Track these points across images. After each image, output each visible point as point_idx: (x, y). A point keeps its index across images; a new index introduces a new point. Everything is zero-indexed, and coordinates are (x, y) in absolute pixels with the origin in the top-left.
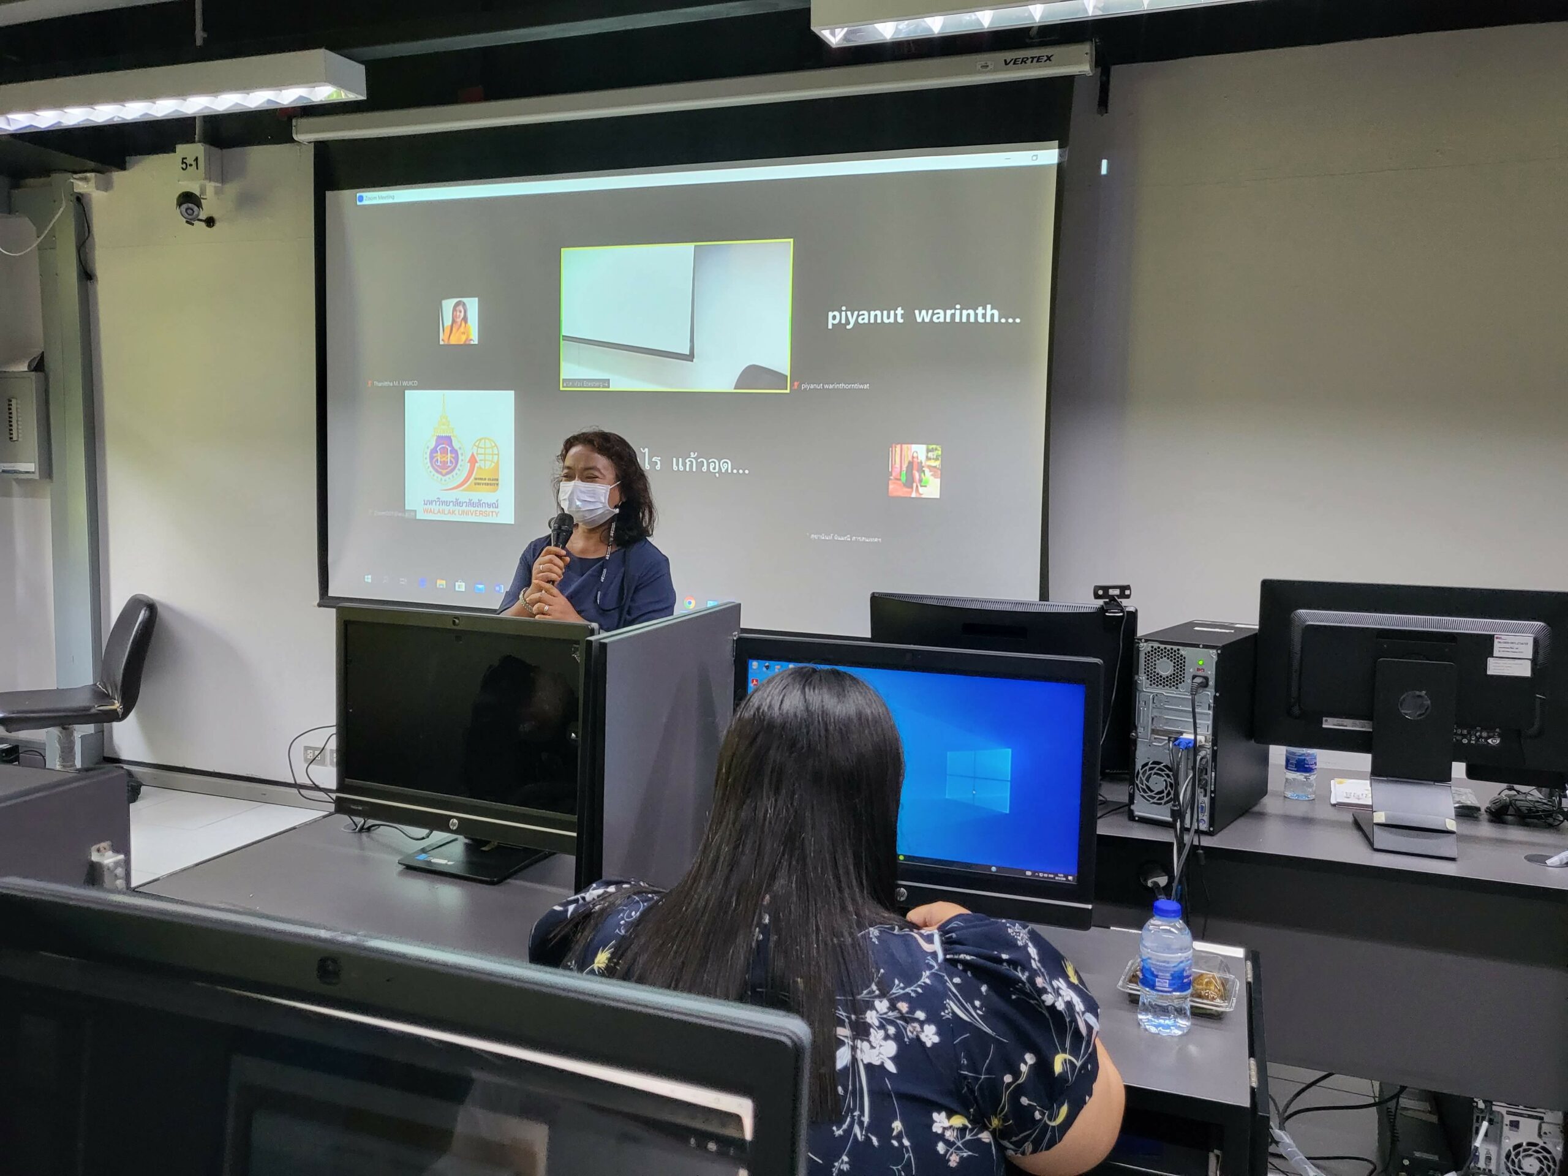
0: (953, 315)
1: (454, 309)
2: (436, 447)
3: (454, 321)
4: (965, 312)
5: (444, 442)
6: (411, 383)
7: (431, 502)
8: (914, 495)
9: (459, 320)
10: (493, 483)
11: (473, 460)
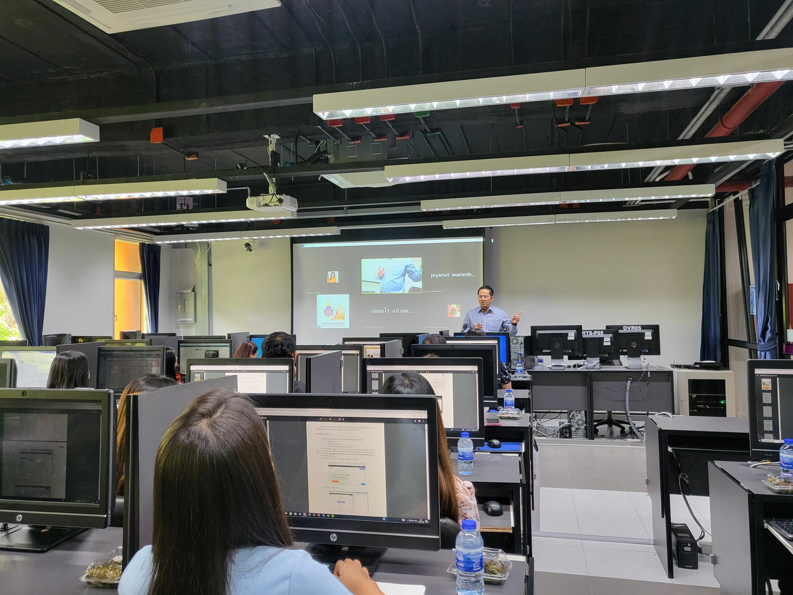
0: (461, 275)
1: (331, 274)
2: (326, 309)
3: (331, 277)
4: (464, 274)
5: (329, 308)
6: (319, 293)
7: (325, 324)
8: (454, 316)
9: (333, 277)
10: (343, 318)
11: (337, 312)
